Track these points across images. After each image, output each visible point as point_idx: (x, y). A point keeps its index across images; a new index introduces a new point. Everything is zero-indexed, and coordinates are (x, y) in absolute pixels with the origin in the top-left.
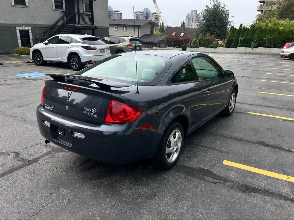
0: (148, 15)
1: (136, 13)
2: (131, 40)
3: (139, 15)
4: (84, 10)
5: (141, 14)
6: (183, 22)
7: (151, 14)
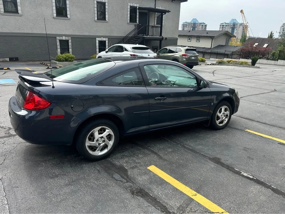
0: (235, 26)
1: (222, 24)
2: (187, 50)
3: (225, 26)
4: (156, 23)
5: (227, 25)
6: (271, 33)
7: (239, 25)
